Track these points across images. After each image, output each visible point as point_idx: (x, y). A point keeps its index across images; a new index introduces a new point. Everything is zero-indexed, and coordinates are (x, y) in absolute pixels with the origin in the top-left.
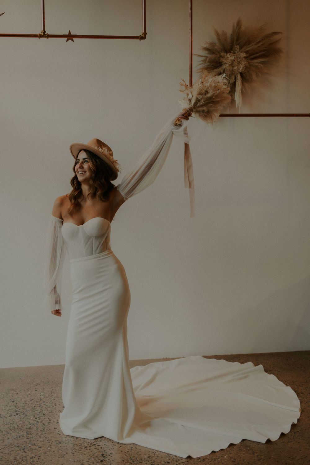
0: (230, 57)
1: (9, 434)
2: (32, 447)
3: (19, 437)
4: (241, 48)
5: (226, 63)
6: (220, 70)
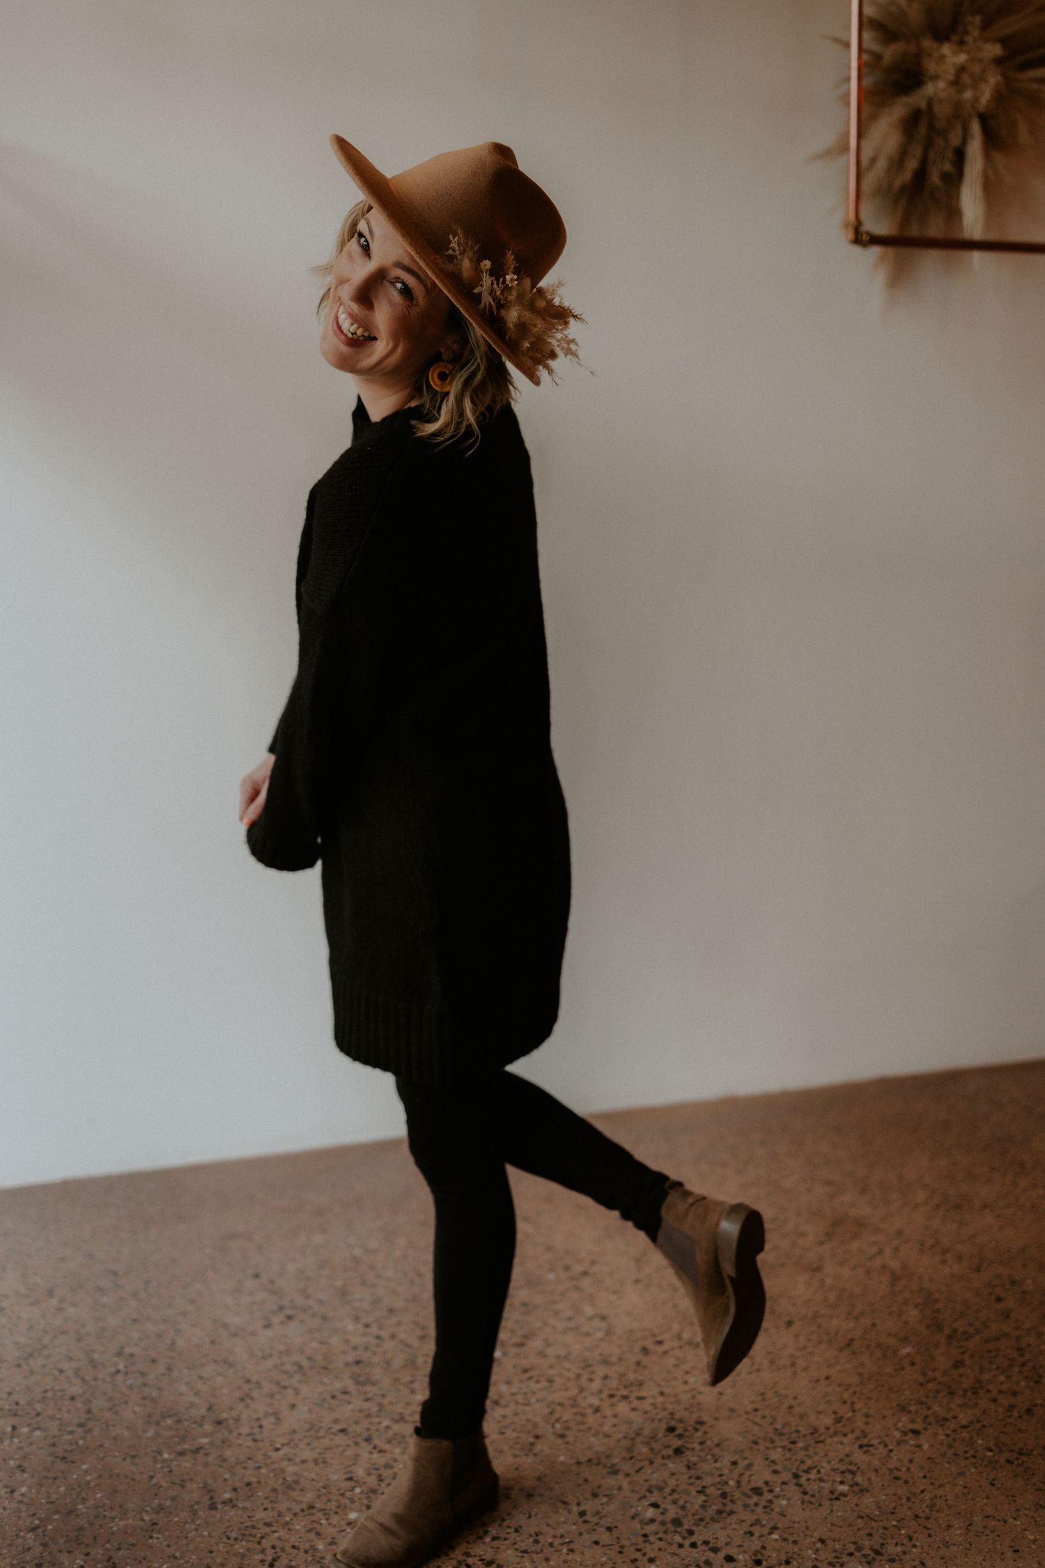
0: (950, 57)
1: (289, 1392)
3: (333, 1397)
4: (985, 26)
5: (935, 78)
6: (917, 99)
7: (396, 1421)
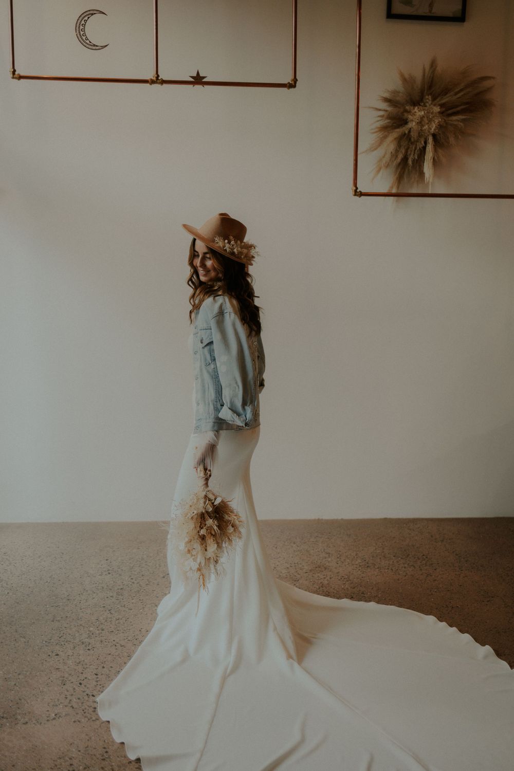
0: (418, 112)
1: (95, 594)
2: (120, 608)
3: (107, 598)
4: (434, 99)
5: (412, 121)
6: (405, 129)
7: (122, 606)
